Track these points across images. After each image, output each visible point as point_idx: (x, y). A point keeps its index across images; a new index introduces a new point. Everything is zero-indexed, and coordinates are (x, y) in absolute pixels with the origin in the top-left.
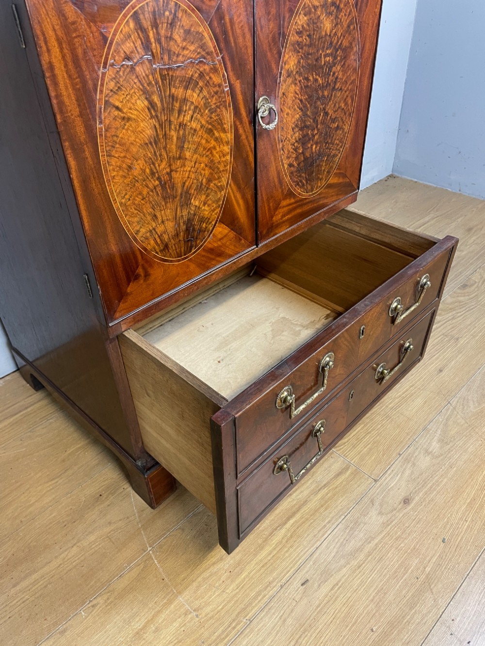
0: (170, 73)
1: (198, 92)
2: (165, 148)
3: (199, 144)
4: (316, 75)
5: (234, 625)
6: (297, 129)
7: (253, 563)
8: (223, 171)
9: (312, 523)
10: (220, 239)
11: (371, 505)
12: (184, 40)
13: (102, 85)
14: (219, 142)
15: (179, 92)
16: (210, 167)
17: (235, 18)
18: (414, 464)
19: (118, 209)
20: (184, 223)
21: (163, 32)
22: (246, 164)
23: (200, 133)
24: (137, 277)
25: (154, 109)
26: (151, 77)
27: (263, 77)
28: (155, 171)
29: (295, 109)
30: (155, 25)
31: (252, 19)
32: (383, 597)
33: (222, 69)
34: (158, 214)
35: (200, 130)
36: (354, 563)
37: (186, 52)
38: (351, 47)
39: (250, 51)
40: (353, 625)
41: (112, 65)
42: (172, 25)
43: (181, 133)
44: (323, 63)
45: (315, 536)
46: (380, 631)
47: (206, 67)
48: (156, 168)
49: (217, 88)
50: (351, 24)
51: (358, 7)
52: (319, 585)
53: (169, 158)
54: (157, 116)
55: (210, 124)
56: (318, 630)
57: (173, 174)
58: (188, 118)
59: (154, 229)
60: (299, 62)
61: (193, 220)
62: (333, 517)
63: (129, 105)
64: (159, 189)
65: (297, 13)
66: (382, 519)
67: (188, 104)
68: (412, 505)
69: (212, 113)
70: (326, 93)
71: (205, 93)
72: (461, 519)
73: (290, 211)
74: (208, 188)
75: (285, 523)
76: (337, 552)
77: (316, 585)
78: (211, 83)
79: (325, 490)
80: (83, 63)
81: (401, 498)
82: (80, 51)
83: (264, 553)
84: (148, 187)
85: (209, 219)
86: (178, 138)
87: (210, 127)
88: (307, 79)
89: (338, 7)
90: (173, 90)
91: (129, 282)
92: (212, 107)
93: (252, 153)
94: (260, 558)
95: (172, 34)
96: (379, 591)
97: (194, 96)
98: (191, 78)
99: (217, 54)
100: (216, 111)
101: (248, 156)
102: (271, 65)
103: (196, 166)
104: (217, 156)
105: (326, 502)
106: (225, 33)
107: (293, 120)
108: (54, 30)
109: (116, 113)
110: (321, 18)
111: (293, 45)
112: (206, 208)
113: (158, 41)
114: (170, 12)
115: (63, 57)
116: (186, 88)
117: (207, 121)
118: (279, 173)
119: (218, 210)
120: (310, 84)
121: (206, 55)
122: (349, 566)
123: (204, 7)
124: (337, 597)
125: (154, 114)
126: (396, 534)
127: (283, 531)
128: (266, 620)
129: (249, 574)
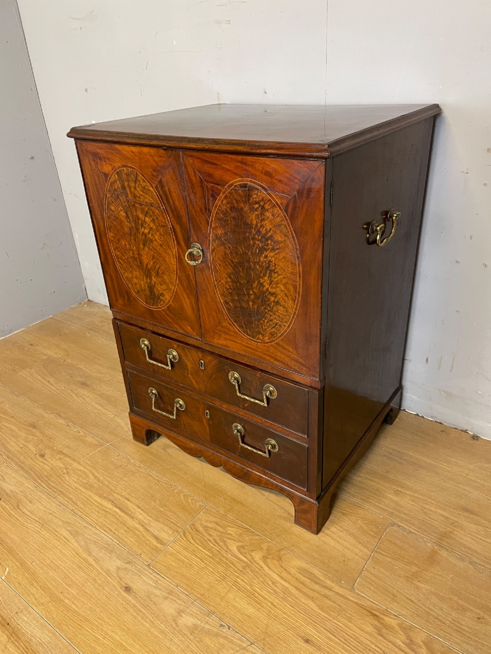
5: (55, 490)
7: (91, 493)
9: (115, 522)
11: (126, 561)
18: (166, 598)
32: (53, 569)
36: (81, 551)
40: (39, 551)
45: (104, 525)
46: (31, 566)
56: (41, 532)
62: (118, 535)
66: (113, 569)
68: (124, 594)
72: (106, 633)
75: (116, 507)
76: (90, 540)
77: (70, 529)
81: (131, 584)
83: (96, 498)
94: (93, 496)
96: (58, 566)
105: (131, 531)
122: (79, 547)
124: (59, 541)
126: (99, 579)
127: (111, 507)
128: (55, 505)
129: (84, 493)
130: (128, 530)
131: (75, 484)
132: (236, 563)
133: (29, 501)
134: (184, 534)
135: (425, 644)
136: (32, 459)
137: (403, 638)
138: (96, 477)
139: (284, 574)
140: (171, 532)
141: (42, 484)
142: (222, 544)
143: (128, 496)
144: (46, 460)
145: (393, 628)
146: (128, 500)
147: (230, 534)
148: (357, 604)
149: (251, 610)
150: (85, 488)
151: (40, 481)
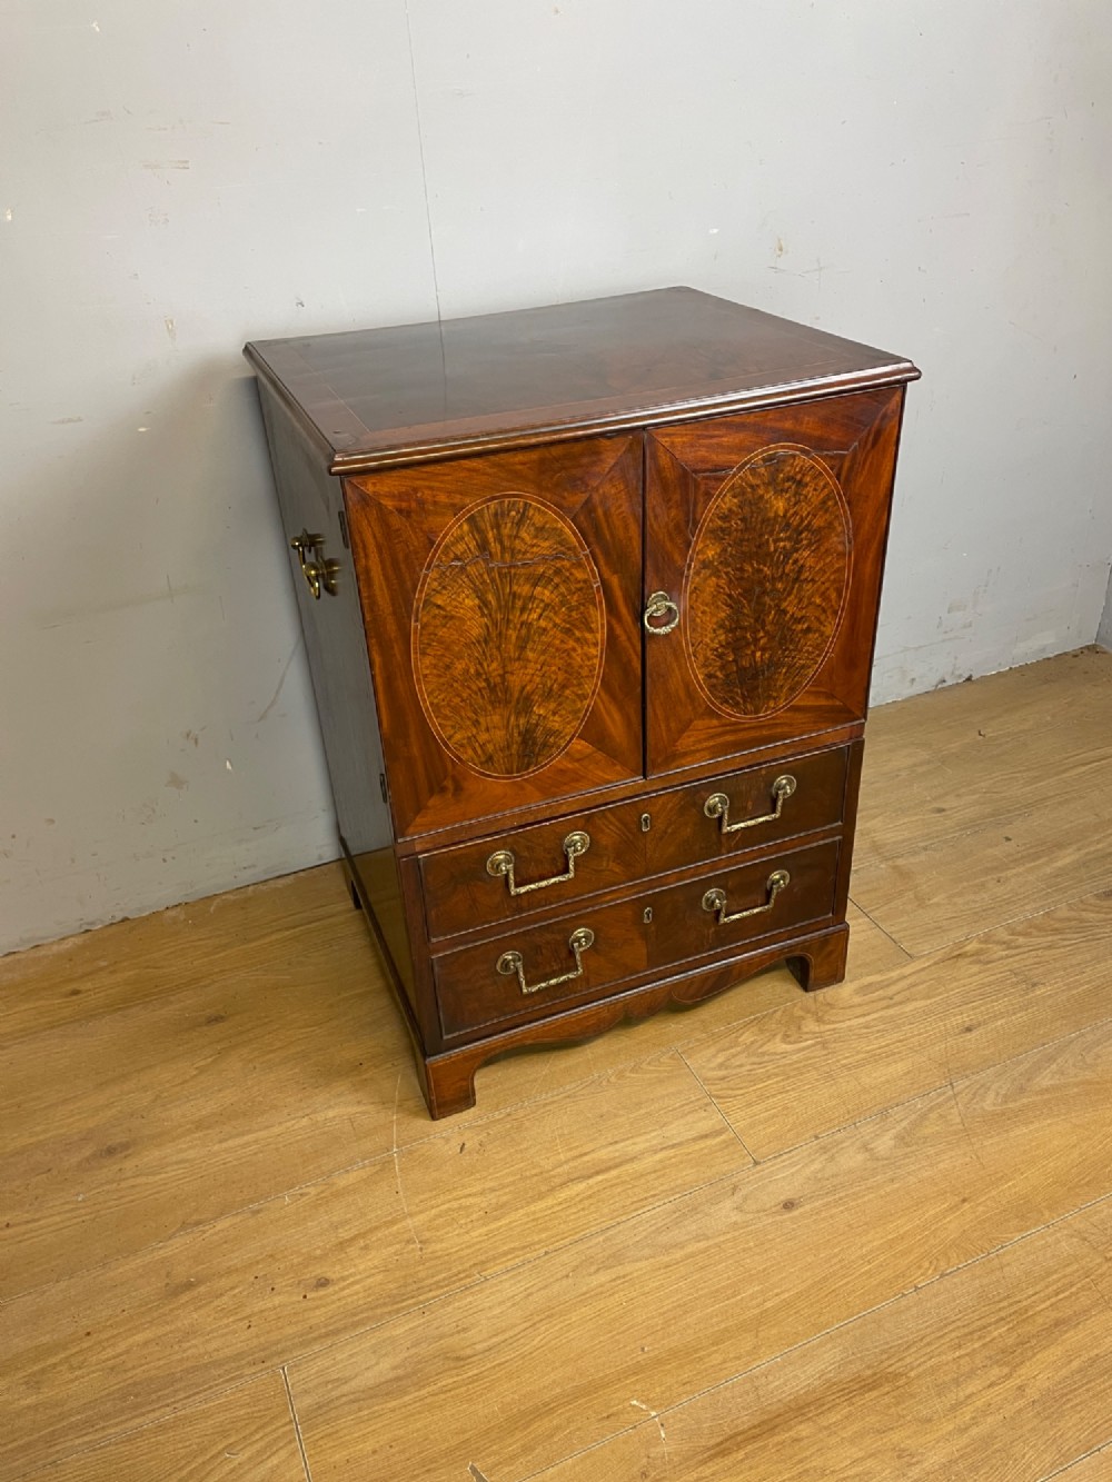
0: (513, 571)
1: (550, 588)
2: (498, 648)
3: (550, 644)
4: (758, 563)
5: (462, 1275)
6: (721, 631)
7: (522, 1212)
8: (587, 677)
9: (628, 1189)
10: (578, 760)
11: (730, 1193)
12: (536, 537)
13: (423, 585)
14: (582, 643)
15: (525, 590)
16: (566, 672)
17: (613, 510)
18: (832, 1158)
19: (427, 710)
20: (519, 734)
21: (506, 531)
23: (551, 633)
24: (443, 790)
25: (487, 608)
26: (486, 576)
27: (657, 570)
28: (481, 671)
29: (718, 607)
30: (497, 526)
31: (641, 510)
32: (680, 1316)
33: (589, 564)
34: (482, 720)
35: (552, 629)
36: (663, 1259)
37: (535, 549)
38: (830, 525)
39: (637, 543)
40: (618, 1334)
41: (438, 566)
42: (519, 523)
43: (523, 632)
44: (772, 549)
45: (624, 1207)
46: (652, 1354)
47: (565, 563)
48: (483, 668)
49: (582, 585)
50: (829, 499)
51: (842, 478)
52: (598, 1270)
53: (503, 659)
54: (490, 615)
55: (569, 623)
56: (570, 1321)
57: (509, 677)
58: (535, 616)
59: (474, 736)
60: (724, 550)
61: (534, 731)
62: (663, 1191)
63: (454, 603)
64: (486, 693)
65: (718, 496)
66: (736, 1217)
67: (537, 602)
68: (795, 1213)
69: (571, 611)
70: (779, 586)
71: (562, 589)
72: (862, 1257)
74: (560, 696)
75: (589, 1177)
76: (646, 1237)
77: (593, 1269)
78: (572, 578)
79: (672, 1152)
80: (403, 566)
81: (782, 1198)
82: (401, 556)
83: (542, 1205)
84: (469, 688)
85: (561, 732)
86: (517, 638)
87: (568, 626)
88: (742, 570)
89: (800, 483)
90: (515, 588)
91: (432, 793)
92: (573, 604)
93: (637, 655)
94: (533, 1209)
95: (517, 533)
96: (679, 1306)
97: (545, 594)
98: (542, 575)
99: (584, 549)
100: (578, 609)
101: (630, 661)
102: (673, 557)
103: (544, 669)
104: (578, 659)
105: (664, 1168)
106: (596, 524)
107: (715, 620)
108: (375, 537)
109: (437, 612)
110: (767, 497)
111: (713, 531)
112: (556, 718)
113: (499, 540)
114: (518, 512)
116: (535, 585)
117: (564, 620)
118: (686, 683)
119: (576, 723)
120: (746, 575)
121: (566, 551)
122: (652, 1260)
123: (565, 504)
124: (616, 1293)
125: (486, 612)
126: (747, 1243)
127: (582, 1186)
128: (507, 1285)
129: (510, 1222)
130: (659, 1173)
131: (474, 1234)
132: (812, 1055)
133: (458, 1332)
134: (718, 1097)
135: (1013, 934)
136: (317, 1307)
137: (999, 947)
138: (482, 1193)
139: (859, 1011)
140: (704, 1114)
141: (421, 1298)
142: (766, 1058)
143: (575, 1153)
144: (343, 1279)
145: (982, 949)
146: (585, 1154)
147: (752, 1043)
148: (936, 963)
149: (900, 1067)
150: (497, 1219)
151: (410, 1302)
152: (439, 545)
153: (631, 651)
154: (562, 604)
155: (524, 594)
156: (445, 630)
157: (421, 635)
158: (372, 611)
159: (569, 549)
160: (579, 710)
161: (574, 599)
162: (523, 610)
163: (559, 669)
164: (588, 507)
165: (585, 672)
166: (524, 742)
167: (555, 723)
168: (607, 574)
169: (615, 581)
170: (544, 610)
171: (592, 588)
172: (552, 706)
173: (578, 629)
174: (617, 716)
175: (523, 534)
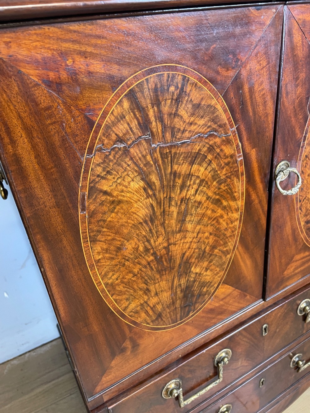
0: (173, 151)
1: (205, 165)
2: (163, 224)
3: (203, 215)
8: (230, 236)
10: (222, 299)
12: (193, 114)
13: (86, 171)
14: (227, 210)
15: (183, 168)
16: (215, 235)
17: (256, 87)
19: (103, 291)
20: (181, 291)
21: (166, 109)
22: (256, 226)
23: (205, 205)
24: (123, 350)
25: (152, 189)
26: (149, 158)
27: (284, 142)
28: (149, 247)
30: (157, 103)
31: (276, 87)
33: (236, 140)
34: (152, 288)
35: (205, 202)
37: (193, 128)
39: (271, 118)
41: (100, 150)
42: (178, 101)
43: (183, 207)
47: (218, 140)
48: (151, 245)
49: (229, 159)
53: (167, 233)
54: (154, 195)
55: (218, 194)
57: (172, 248)
58: (192, 191)
59: (146, 302)
61: (192, 286)
63: (120, 188)
64: (154, 264)
67: (193, 178)
69: (220, 184)
71: (214, 165)
73: (304, 264)
74: (211, 255)
78: (222, 154)
80: (61, 151)
82: (56, 139)
85: (211, 282)
86: (178, 213)
87: (217, 197)
90: (175, 167)
92: (222, 178)
95: (177, 110)
97: (201, 170)
98: (198, 153)
99: (232, 126)
100: (225, 182)
101: (259, 219)
102: (295, 131)
103: (199, 237)
104: (224, 223)
106: (243, 103)
109: (103, 198)
112: (208, 273)
113: (160, 118)
114: (177, 87)
115: (34, 147)
116: (192, 163)
117: (215, 193)
118: (294, 231)
119: (222, 273)
121: (217, 128)
123: (219, 78)
125: (150, 192)
152: (99, 126)
153: (261, 211)
154: (214, 178)
155: (183, 172)
156: (113, 214)
157: (90, 223)
158: (31, 205)
159: (220, 126)
160: (224, 263)
161: (223, 174)
162: (182, 187)
163: (211, 234)
164: (238, 84)
165: (228, 234)
166: (185, 296)
167: (208, 276)
168: (248, 148)
169: (253, 154)
170: (200, 185)
171: (236, 161)
172: (205, 264)
173: (225, 199)
174: (249, 262)
175: (182, 112)
